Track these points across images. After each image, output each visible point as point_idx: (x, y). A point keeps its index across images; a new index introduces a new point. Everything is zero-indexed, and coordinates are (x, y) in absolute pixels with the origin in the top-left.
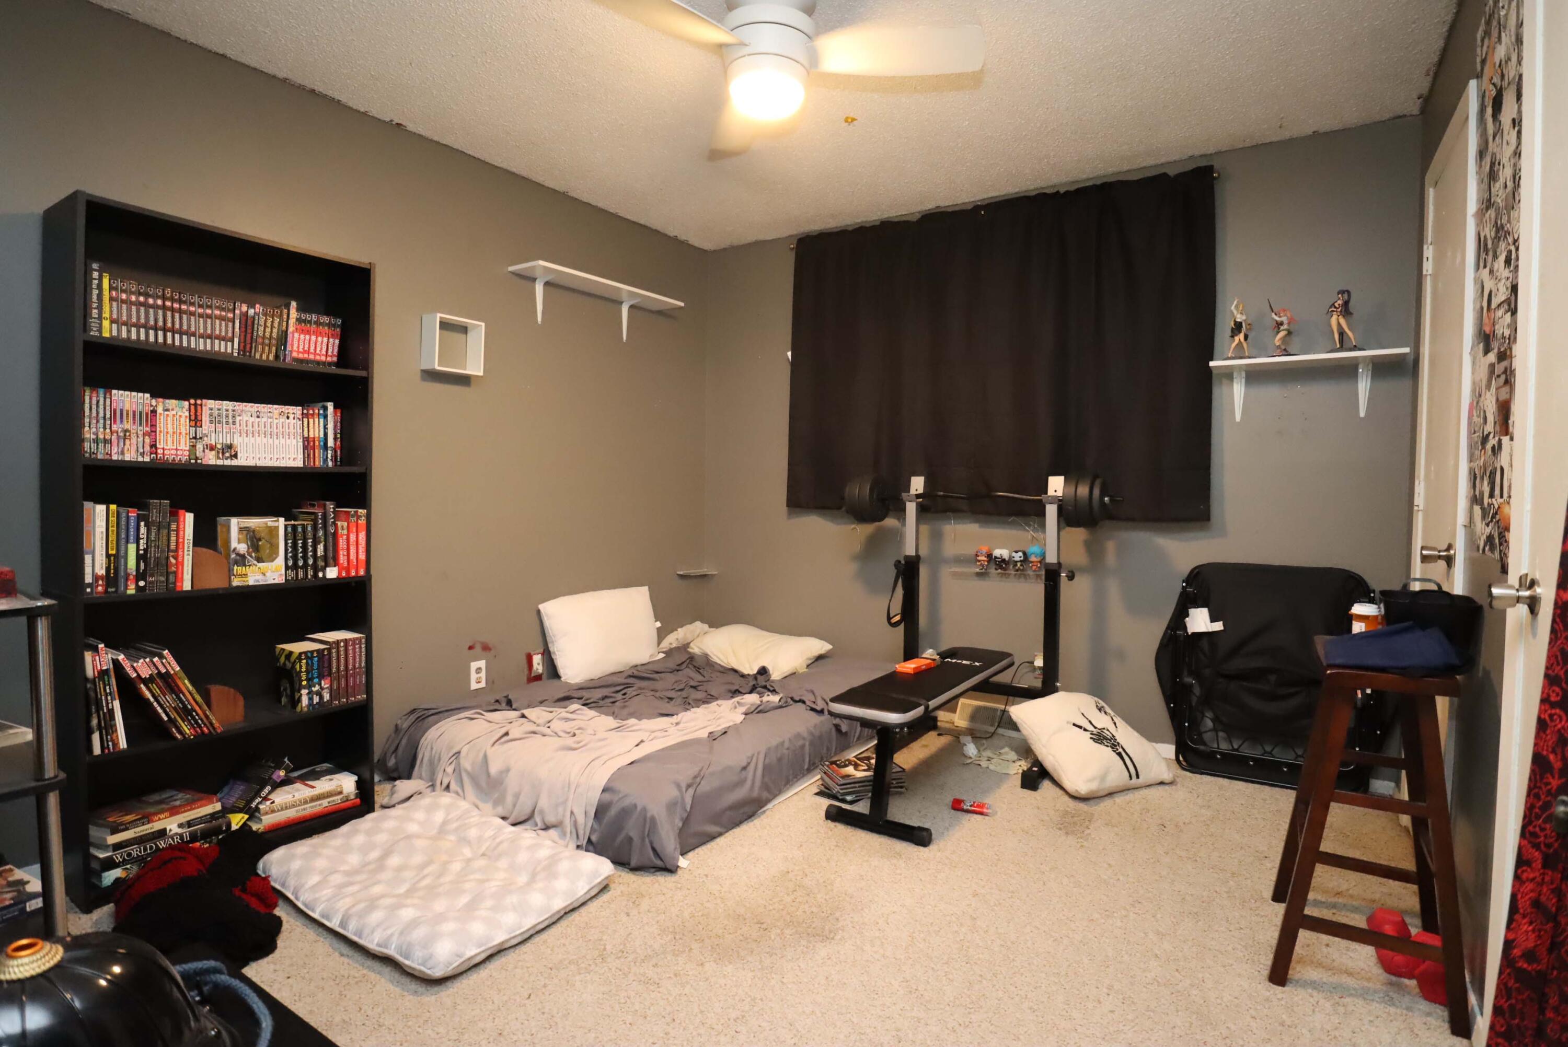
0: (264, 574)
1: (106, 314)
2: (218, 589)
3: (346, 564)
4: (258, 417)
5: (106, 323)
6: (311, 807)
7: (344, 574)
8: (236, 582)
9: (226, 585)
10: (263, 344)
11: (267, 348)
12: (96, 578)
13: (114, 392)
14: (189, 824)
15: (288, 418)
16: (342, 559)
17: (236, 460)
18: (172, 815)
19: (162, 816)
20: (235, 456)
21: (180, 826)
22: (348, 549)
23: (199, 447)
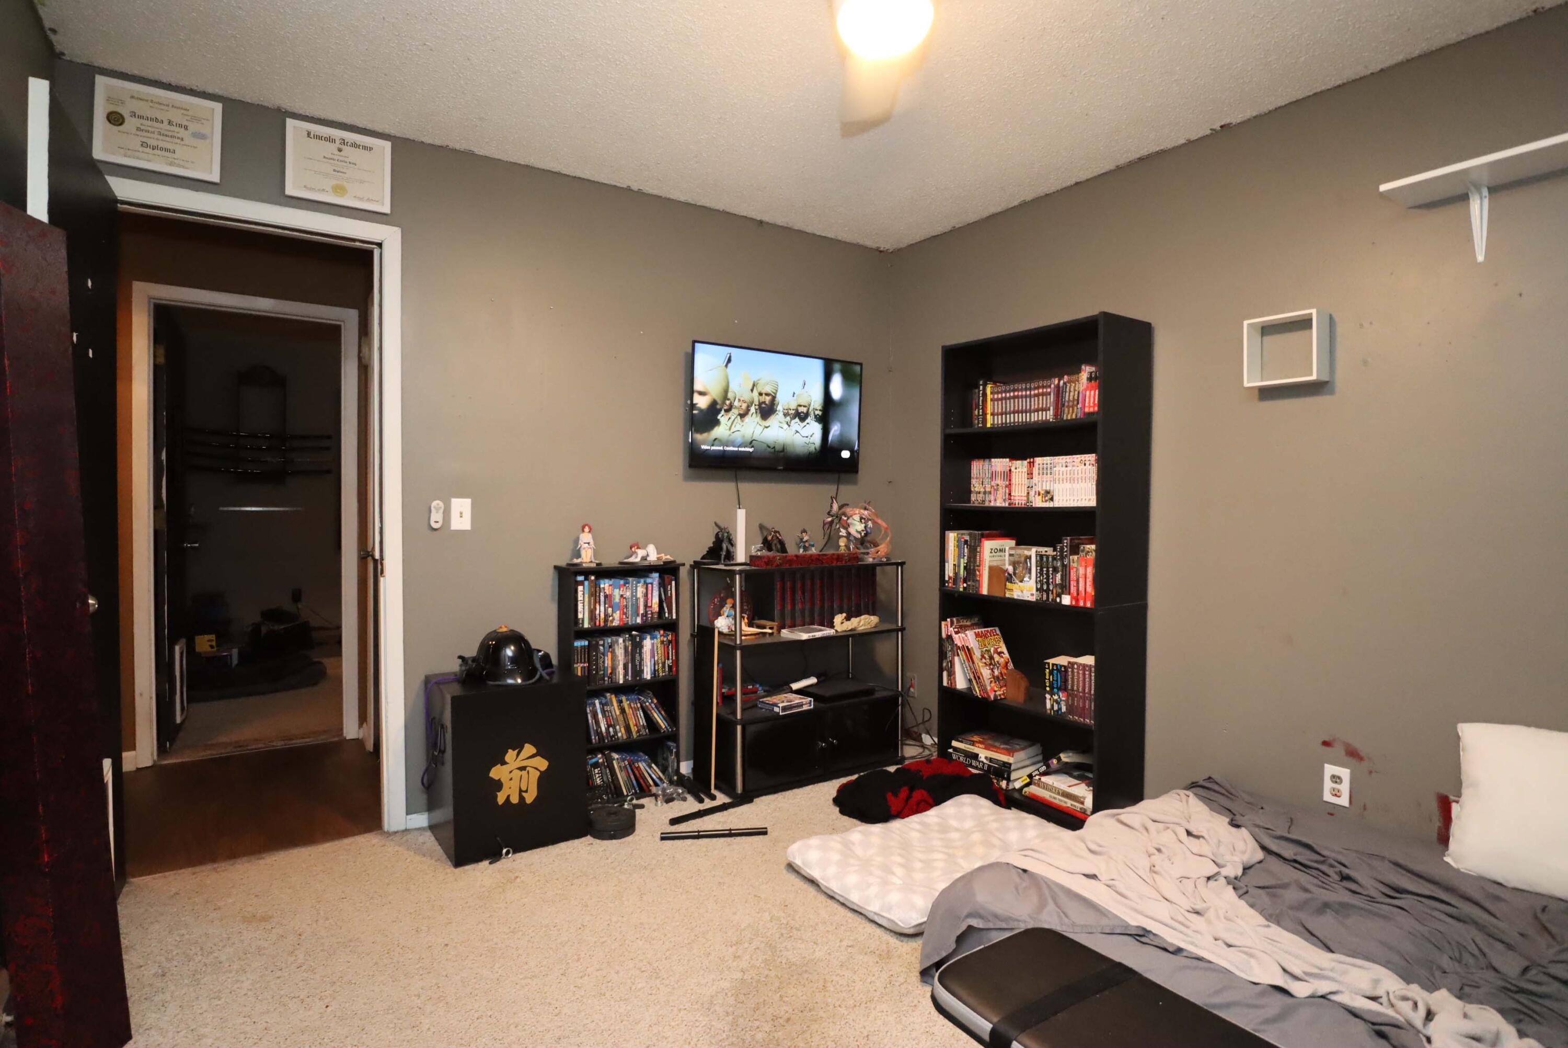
0: (1022, 592)
1: (989, 411)
2: (997, 597)
3: (1075, 595)
4: (1066, 466)
5: (989, 417)
6: (1059, 800)
7: (1074, 603)
8: (1007, 595)
9: (1002, 595)
10: (1068, 407)
11: (1071, 409)
12: (950, 578)
13: (993, 460)
14: (991, 760)
15: (1085, 464)
16: (1073, 589)
17: (1052, 503)
18: (985, 748)
19: (981, 746)
20: (1052, 499)
21: (986, 758)
22: (1078, 581)
23: (1032, 493)
